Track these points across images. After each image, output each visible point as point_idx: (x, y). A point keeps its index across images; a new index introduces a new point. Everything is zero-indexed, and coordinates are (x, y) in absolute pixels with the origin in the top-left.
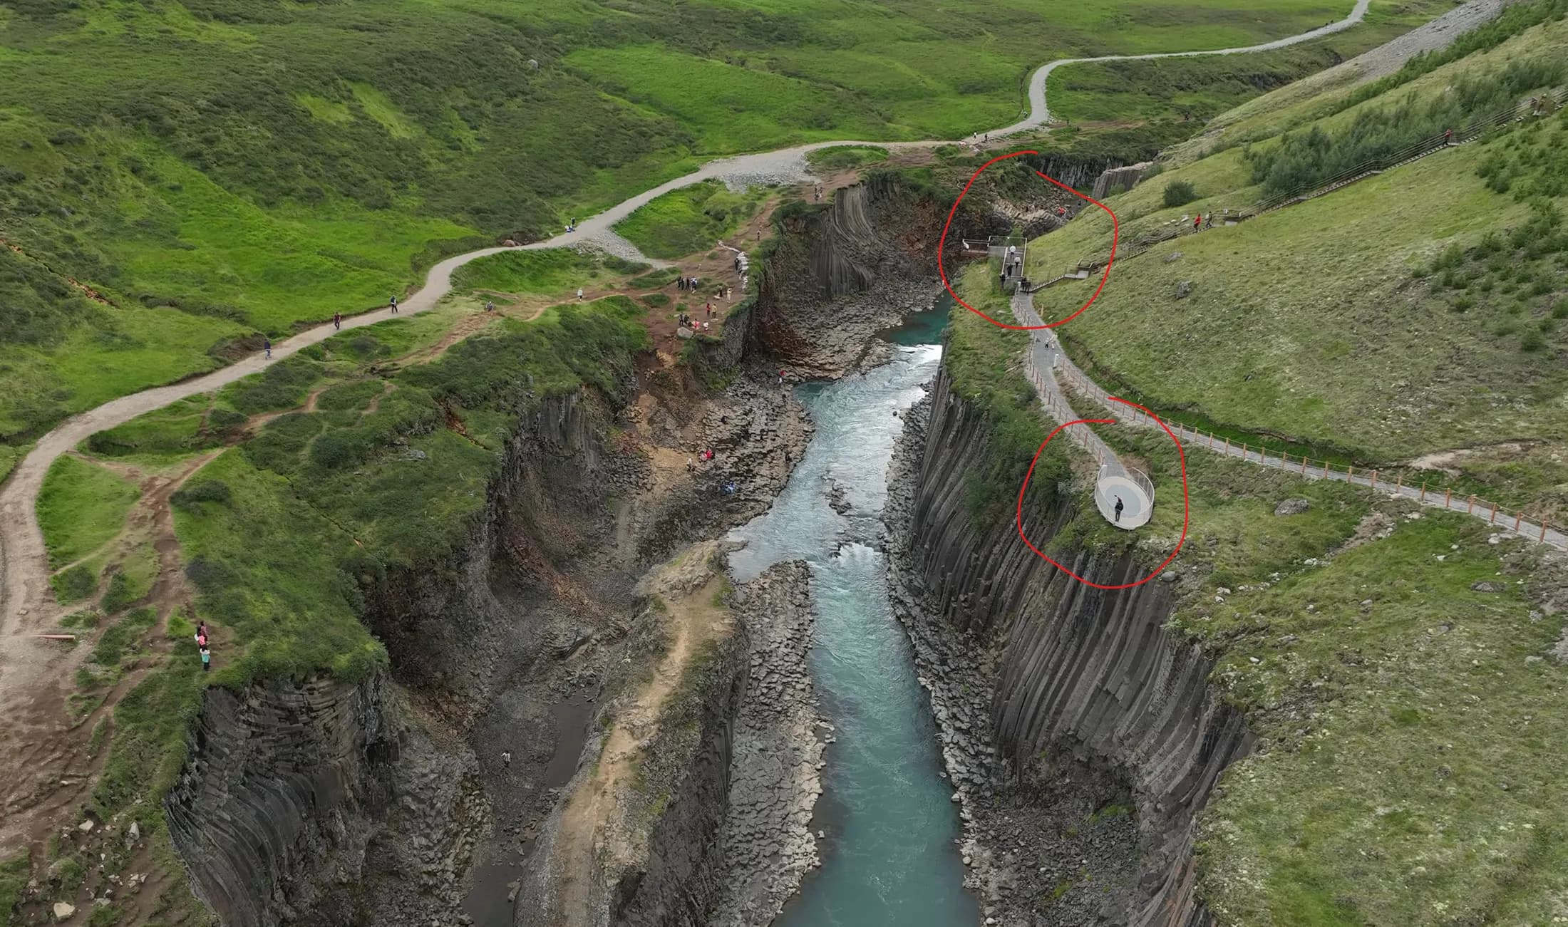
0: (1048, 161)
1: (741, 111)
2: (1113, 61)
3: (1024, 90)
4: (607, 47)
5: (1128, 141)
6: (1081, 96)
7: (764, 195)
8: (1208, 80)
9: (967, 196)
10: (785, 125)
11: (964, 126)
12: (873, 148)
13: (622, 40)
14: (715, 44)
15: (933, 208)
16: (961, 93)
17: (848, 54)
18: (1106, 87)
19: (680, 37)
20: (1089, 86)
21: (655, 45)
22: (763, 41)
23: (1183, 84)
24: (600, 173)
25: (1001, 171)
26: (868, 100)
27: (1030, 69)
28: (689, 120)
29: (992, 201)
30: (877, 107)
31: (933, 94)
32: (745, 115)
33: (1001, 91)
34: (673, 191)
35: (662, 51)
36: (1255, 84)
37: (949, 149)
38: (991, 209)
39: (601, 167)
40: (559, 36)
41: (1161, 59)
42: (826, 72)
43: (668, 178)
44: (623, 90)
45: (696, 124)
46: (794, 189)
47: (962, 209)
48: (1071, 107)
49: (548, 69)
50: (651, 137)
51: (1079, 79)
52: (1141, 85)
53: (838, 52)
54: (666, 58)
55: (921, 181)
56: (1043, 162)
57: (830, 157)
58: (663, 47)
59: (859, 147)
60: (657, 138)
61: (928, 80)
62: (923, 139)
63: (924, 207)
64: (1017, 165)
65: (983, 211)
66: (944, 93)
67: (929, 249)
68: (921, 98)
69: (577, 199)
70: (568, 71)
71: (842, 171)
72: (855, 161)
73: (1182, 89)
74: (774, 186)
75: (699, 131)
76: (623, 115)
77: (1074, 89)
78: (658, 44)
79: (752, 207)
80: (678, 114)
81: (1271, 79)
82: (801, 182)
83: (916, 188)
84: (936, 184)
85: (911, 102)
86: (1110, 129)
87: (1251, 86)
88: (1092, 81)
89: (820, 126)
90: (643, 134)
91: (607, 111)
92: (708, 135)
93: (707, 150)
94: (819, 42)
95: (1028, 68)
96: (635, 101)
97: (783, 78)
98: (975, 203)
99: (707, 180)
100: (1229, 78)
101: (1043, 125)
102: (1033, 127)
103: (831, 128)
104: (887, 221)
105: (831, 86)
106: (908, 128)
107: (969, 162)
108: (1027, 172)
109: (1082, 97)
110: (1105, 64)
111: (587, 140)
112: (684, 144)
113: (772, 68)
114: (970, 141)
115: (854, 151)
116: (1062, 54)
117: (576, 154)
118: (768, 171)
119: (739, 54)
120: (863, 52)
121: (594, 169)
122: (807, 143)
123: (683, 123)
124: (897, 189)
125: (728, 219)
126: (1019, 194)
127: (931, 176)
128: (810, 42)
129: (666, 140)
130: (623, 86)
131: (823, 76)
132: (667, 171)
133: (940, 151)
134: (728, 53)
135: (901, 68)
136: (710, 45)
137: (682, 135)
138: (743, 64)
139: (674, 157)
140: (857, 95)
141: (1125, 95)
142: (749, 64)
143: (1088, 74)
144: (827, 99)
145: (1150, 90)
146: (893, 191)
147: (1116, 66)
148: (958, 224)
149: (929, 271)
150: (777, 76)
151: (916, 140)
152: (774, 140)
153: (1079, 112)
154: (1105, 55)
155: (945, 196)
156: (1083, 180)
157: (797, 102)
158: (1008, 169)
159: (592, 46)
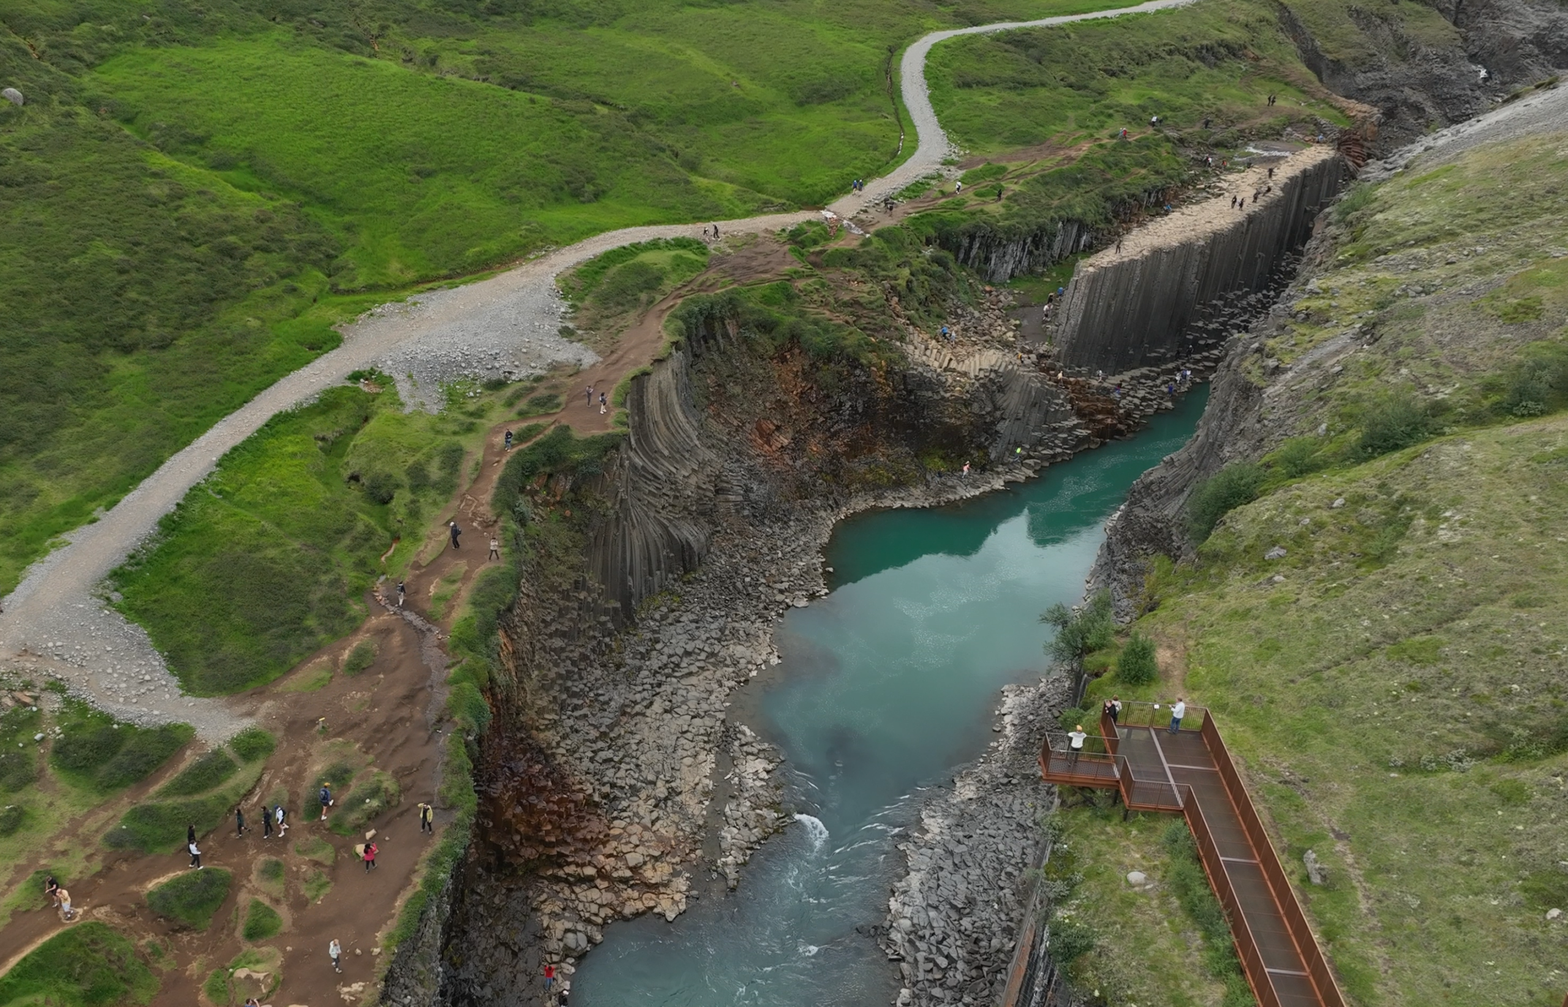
0: (972, 238)
1: (430, 174)
2: (1009, 32)
3: (894, 93)
4: (184, 42)
5: (1077, 182)
6: (979, 97)
7: (479, 413)
8: (1145, 58)
9: (859, 335)
10: (515, 200)
11: (822, 178)
12: (681, 243)
13: (213, 28)
14: (383, 28)
15: (798, 364)
16: (801, 104)
17: (608, 34)
18: (1013, 80)
19: (321, 16)
20: (987, 79)
21: (275, 35)
22: (465, 18)
23: (1114, 67)
24: (123, 366)
25: (906, 272)
26: (651, 127)
27: (894, 50)
28: (328, 203)
29: (902, 339)
30: (669, 139)
31: (757, 109)
32: (438, 181)
33: (858, 97)
34: (280, 422)
35: (286, 46)
36: (1203, 59)
37: (811, 232)
38: (904, 358)
39: (127, 350)
40: (85, 26)
41: (1072, 25)
42: (576, 74)
43: (272, 374)
44: (200, 141)
45: (343, 211)
46: (542, 391)
47: (854, 363)
48: (977, 122)
49: (46, 104)
50: (245, 257)
51: (971, 67)
52: (1058, 71)
53: (592, 31)
54: (292, 61)
55: (775, 312)
56: (965, 242)
57: (604, 283)
58: (287, 38)
59: (654, 245)
60: (257, 258)
61: (744, 81)
62: (759, 211)
63: (783, 360)
64: (928, 252)
65: (890, 361)
66: (773, 105)
67: (798, 446)
68: (738, 118)
69: (45, 467)
70: (92, 104)
71: (632, 316)
72: (652, 280)
73: (1113, 74)
74: (496, 385)
75: (349, 228)
76: (189, 209)
77: (967, 85)
78: (281, 32)
79: (453, 457)
80: (306, 192)
81: (1222, 50)
82: (554, 367)
83: (767, 327)
84: (802, 314)
85: (724, 128)
86: (1048, 163)
87: (1198, 63)
88: (989, 70)
89: (576, 194)
90: (228, 252)
91: (154, 203)
92: (364, 237)
93: (361, 281)
94: (559, 15)
95: (891, 50)
96: (221, 165)
97: (503, 92)
98: (874, 348)
99: (356, 377)
100: (1170, 53)
101: (947, 163)
102: (931, 170)
103: (597, 196)
104: (719, 398)
105: (584, 105)
106: (729, 188)
107: (850, 259)
108: (946, 267)
109: (983, 100)
110: (997, 38)
111: (96, 285)
112: (315, 263)
113: (484, 72)
114: (844, 207)
115: (647, 257)
116: (929, 22)
117: (68, 325)
118: (488, 342)
119: (426, 43)
120: (630, 29)
121: (109, 358)
122: (559, 244)
123: (316, 212)
124: (732, 330)
125: (402, 499)
126: (935, 308)
127: (790, 298)
128: (543, 14)
129: (278, 262)
130: (200, 132)
131: (573, 83)
132: (271, 350)
133: (797, 238)
134: (406, 43)
135: (698, 59)
136: (374, 27)
137: (311, 245)
138: (433, 62)
139: (292, 302)
140: (633, 119)
141: (1043, 92)
142: (445, 64)
143: (981, 57)
144: (585, 133)
145: (1072, 79)
146: (726, 335)
147: (1018, 42)
148: (845, 391)
149: (803, 490)
150: (490, 89)
151: (749, 214)
152: (493, 246)
153: (990, 132)
154: (991, 21)
155: (820, 341)
156: (1025, 263)
157: (532, 145)
158: (917, 264)
159: (153, 44)
